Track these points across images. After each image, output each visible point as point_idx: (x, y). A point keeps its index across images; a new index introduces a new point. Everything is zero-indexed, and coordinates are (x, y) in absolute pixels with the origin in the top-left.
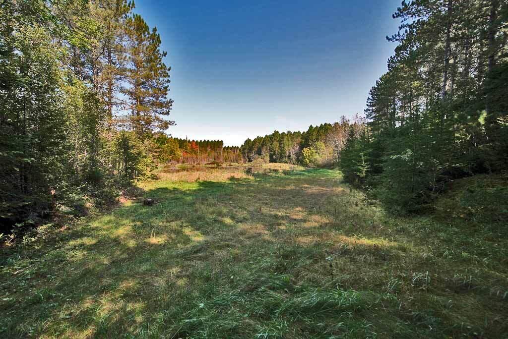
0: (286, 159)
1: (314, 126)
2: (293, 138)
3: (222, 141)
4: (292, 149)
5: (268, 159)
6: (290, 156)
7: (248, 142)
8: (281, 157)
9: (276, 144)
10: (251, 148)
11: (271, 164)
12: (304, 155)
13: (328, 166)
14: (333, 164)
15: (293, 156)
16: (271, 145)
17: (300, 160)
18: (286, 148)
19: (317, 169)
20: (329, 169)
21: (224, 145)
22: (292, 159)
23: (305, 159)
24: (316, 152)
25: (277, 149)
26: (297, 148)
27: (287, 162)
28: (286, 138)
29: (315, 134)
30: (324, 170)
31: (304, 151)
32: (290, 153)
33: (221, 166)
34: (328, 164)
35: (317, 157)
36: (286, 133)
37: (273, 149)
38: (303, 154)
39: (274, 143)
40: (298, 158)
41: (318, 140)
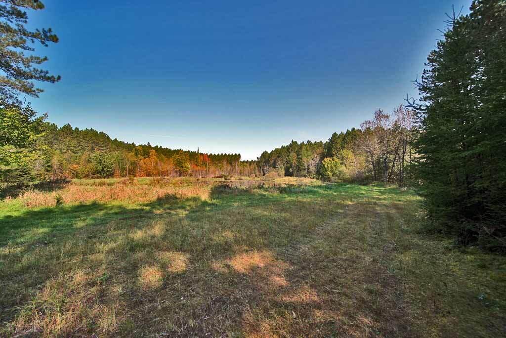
0: (305, 172)
1: (338, 133)
2: (313, 149)
3: (239, 155)
4: (311, 161)
5: (283, 172)
6: (308, 169)
7: (265, 154)
8: (299, 170)
9: (293, 155)
10: (267, 160)
11: (287, 178)
12: (326, 166)
13: (359, 181)
14: (367, 178)
15: (312, 168)
16: (288, 156)
17: (321, 173)
18: (305, 159)
19: (342, 185)
20: (360, 184)
21: (242, 159)
22: (311, 172)
23: (326, 171)
24: (342, 164)
25: (294, 162)
26: (317, 160)
27: (305, 176)
28: (304, 148)
29: (339, 141)
30: (353, 186)
31: (325, 162)
32: (309, 166)
33: (229, 179)
34: (358, 178)
35: (343, 168)
36: (305, 142)
37: (290, 162)
38: (324, 165)
39: (291, 155)
40: (318, 171)
41: (343, 148)
